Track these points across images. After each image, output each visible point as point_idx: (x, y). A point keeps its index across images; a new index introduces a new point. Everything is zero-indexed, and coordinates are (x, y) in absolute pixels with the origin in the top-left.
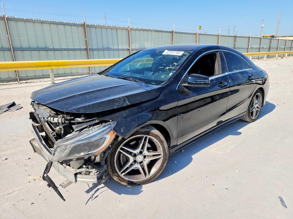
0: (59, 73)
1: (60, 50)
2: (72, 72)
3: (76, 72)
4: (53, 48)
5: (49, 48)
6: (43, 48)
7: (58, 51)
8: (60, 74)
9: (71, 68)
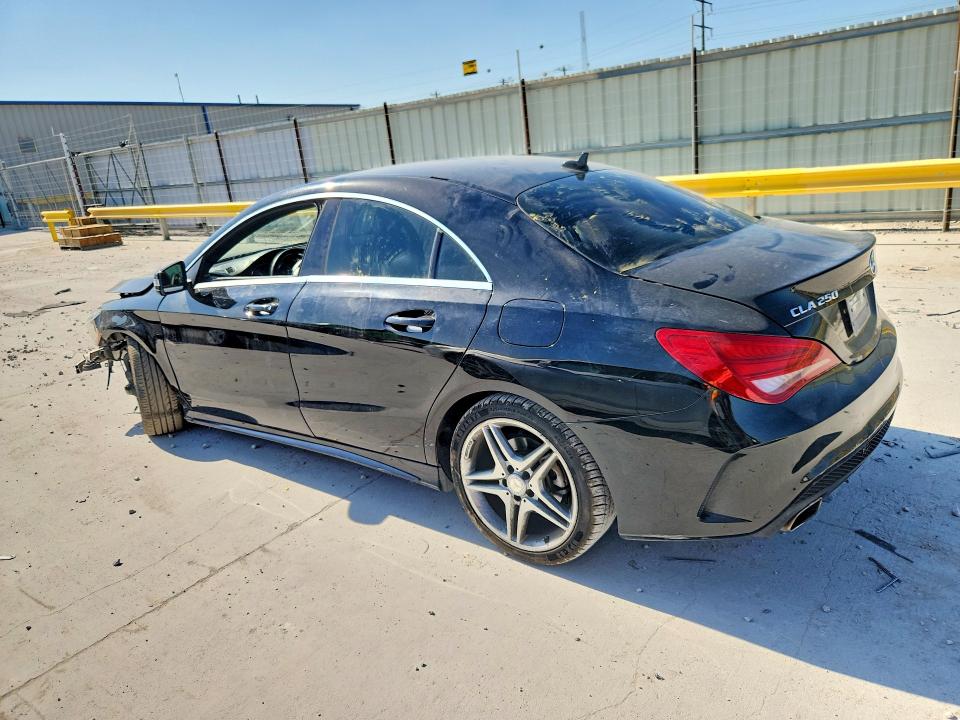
0: (817, 210)
1: (835, 131)
2: (868, 208)
3: (886, 207)
4: (815, 125)
5: (798, 128)
6: (781, 129)
7: (829, 132)
8: (820, 213)
9: (813, 196)
